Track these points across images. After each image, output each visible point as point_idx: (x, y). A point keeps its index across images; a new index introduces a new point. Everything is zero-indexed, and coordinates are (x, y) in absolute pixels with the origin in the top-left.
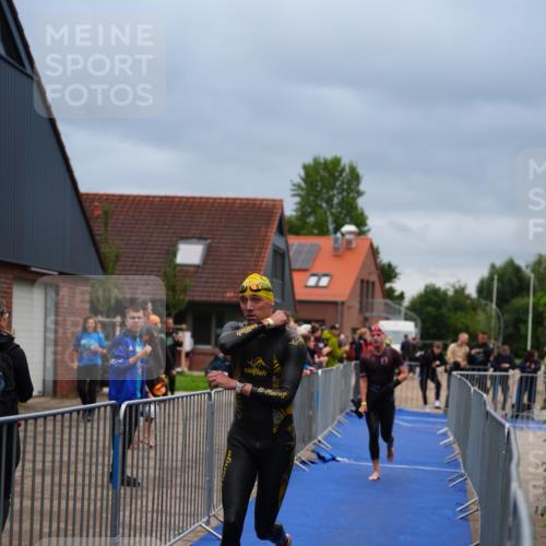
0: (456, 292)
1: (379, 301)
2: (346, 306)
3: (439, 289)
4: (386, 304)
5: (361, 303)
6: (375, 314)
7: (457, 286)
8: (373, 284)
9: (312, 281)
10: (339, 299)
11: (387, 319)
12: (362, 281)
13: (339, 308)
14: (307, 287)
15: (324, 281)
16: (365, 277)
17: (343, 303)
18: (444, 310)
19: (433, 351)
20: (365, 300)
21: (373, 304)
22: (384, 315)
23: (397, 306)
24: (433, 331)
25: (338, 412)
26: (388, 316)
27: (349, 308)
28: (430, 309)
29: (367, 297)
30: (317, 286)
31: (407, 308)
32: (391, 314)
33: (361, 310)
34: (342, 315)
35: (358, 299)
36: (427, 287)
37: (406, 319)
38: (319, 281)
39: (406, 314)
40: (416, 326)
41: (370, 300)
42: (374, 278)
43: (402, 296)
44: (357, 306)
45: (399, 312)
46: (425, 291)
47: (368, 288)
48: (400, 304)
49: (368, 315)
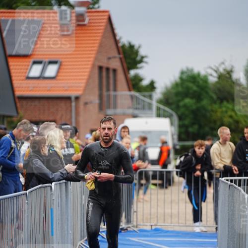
0: (220, 77)
1: (123, 94)
2: (81, 102)
3: (199, 74)
4: (132, 97)
5: (101, 97)
6: (119, 111)
7: (221, 70)
8: (115, 71)
9: (36, 71)
10: (73, 94)
11: (135, 116)
12: (101, 68)
13: (73, 104)
14: (28, 78)
15: (51, 70)
16: (104, 63)
17: (77, 98)
18: (205, 102)
19: (194, 152)
20: (105, 93)
21: (115, 97)
22: (130, 111)
23: (147, 100)
24: (193, 129)
25: (79, 236)
26: (136, 112)
27: (86, 104)
28: (188, 101)
29: (108, 90)
30: (41, 77)
31: (160, 102)
32: (139, 109)
33: (101, 107)
34: (77, 114)
35: (97, 92)
36: (182, 73)
37: (159, 116)
38: (43, 70)
39: (158, 109)
40: (172, 124)
41: (112, 93)
42: (116, 64)
43: (152, 86)
44: (96, 101)
45: (150, 107)
46: (181, 78)
47: (108, 77)
48: (150, 97)
49: (110, 112)
